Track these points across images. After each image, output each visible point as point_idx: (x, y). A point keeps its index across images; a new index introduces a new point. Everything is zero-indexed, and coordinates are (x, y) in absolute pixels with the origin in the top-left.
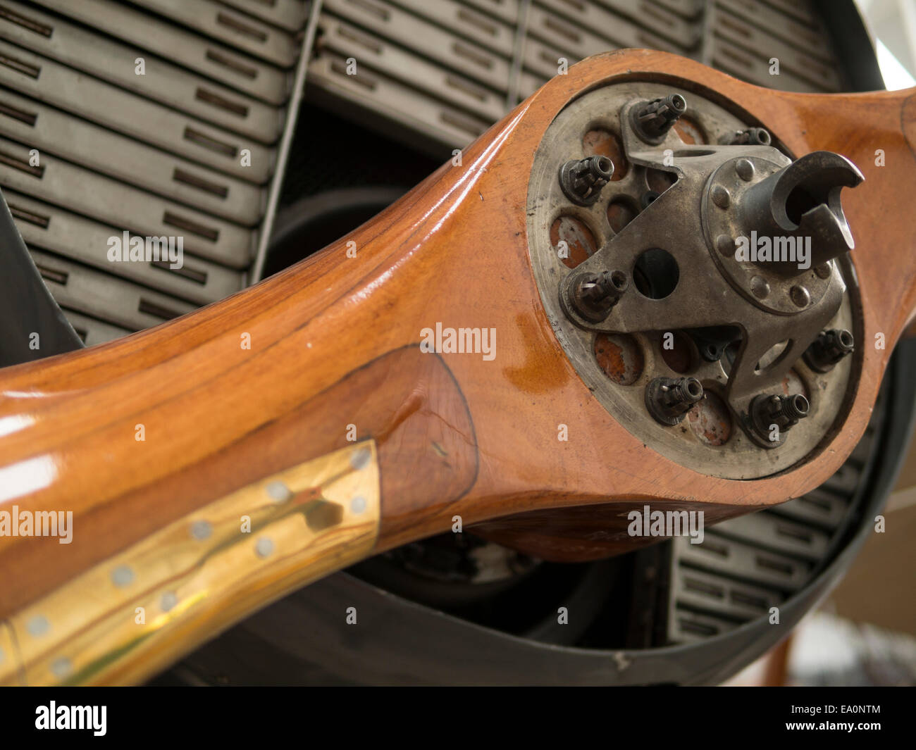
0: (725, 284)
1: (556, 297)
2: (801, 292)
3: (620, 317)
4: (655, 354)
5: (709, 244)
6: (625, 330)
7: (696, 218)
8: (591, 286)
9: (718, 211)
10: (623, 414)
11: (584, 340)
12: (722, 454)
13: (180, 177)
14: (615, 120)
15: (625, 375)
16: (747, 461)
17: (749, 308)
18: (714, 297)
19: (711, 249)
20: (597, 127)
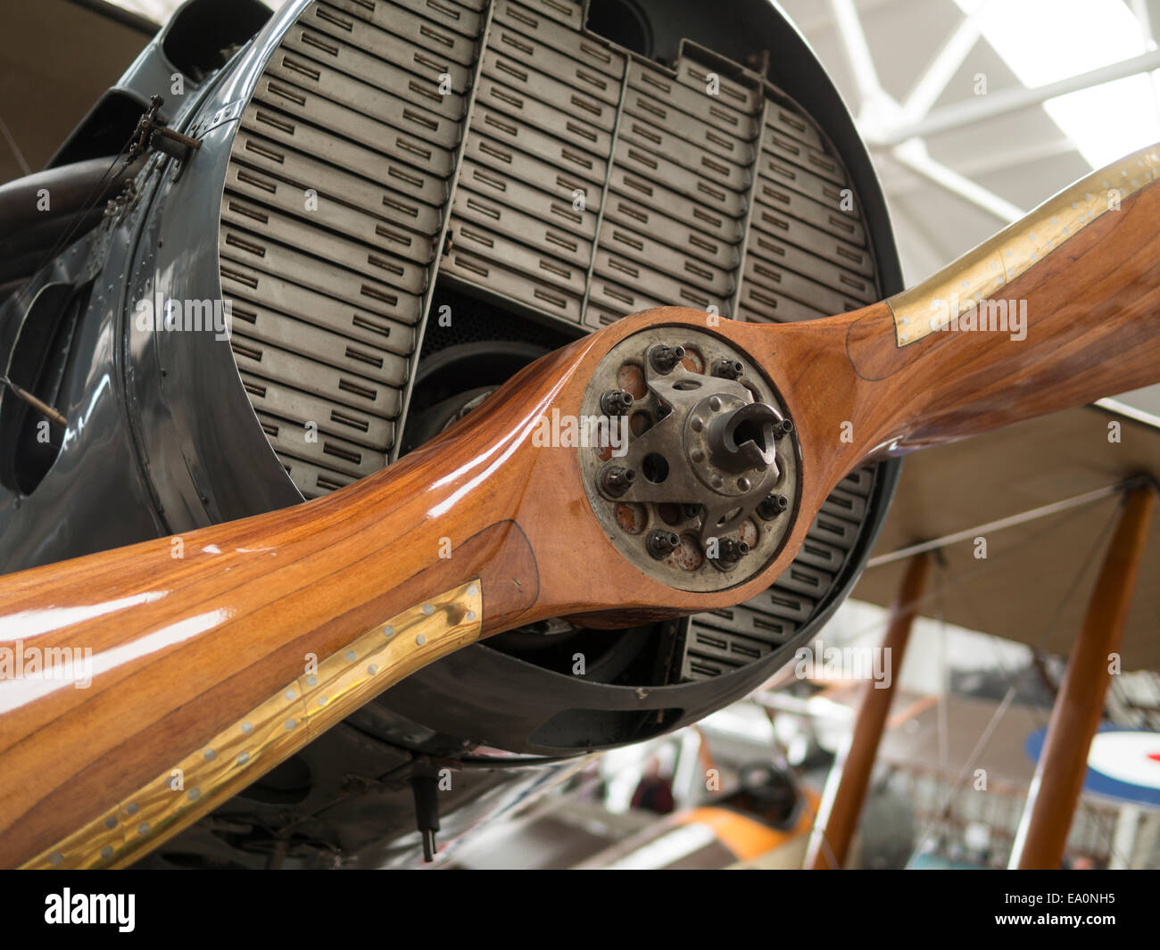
0: (695, 479)
1: (593, 482)
2: (744, 482)
3: (633, 494)
4: (655, 514)
5: (687, 454)
6: (636, 500)
7: (681, 438)
8: (615, 477)
9: (695, 433)
10: (632, 553)
11: (609, 508)
12: (694, 576)
13: (351, 353)
14: (640, 358)
15: (635, 528)
16: (711, 580)
17: (710, 493)
18: (689, 486)
19: (688, 458)
20: (628, 363)
